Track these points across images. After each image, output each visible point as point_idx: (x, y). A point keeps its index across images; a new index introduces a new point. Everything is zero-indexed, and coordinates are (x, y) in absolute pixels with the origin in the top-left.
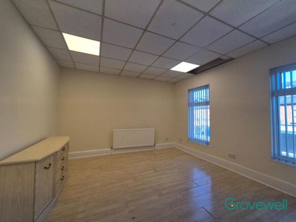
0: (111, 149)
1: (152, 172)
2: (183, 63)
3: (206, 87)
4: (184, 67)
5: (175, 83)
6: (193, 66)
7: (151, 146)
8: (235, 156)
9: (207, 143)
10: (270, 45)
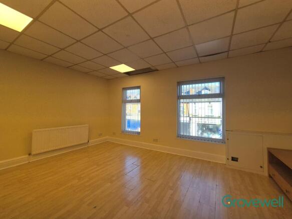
0: (27, 156)
1: (96, 166)
2: (123, 65)
3: (138, 87)
4: (123, 68)
5: (108, 80)
6: (130, 69)
7: (84, 143)
8: (157, 140)
9: (138, 133)
10: (178, 67)
